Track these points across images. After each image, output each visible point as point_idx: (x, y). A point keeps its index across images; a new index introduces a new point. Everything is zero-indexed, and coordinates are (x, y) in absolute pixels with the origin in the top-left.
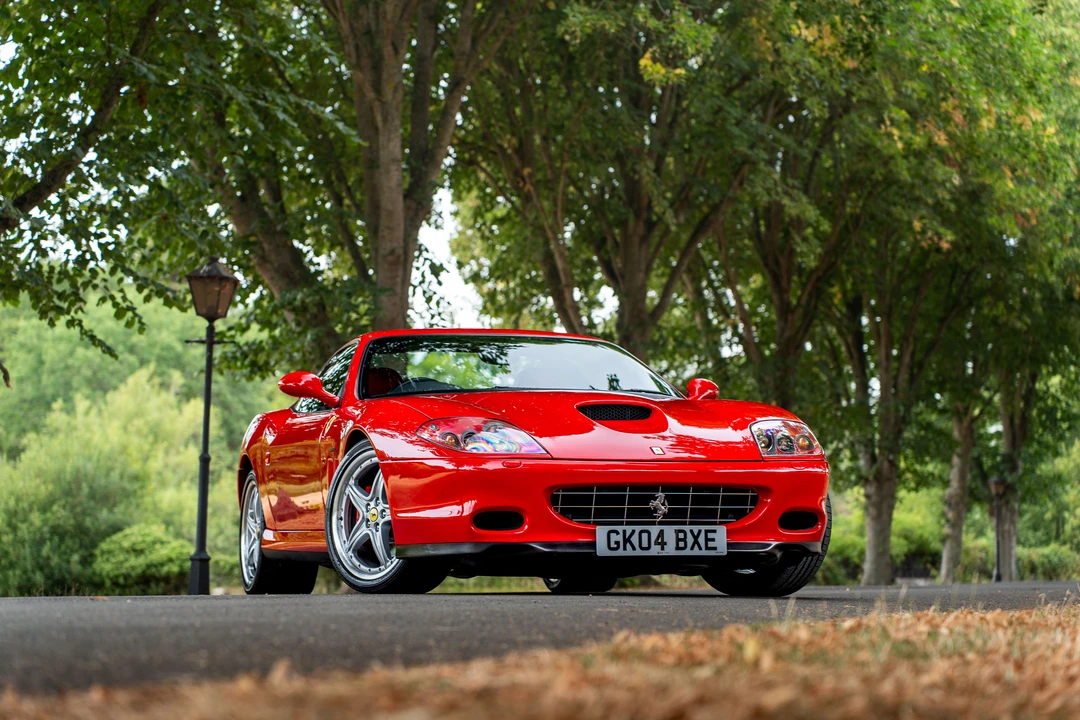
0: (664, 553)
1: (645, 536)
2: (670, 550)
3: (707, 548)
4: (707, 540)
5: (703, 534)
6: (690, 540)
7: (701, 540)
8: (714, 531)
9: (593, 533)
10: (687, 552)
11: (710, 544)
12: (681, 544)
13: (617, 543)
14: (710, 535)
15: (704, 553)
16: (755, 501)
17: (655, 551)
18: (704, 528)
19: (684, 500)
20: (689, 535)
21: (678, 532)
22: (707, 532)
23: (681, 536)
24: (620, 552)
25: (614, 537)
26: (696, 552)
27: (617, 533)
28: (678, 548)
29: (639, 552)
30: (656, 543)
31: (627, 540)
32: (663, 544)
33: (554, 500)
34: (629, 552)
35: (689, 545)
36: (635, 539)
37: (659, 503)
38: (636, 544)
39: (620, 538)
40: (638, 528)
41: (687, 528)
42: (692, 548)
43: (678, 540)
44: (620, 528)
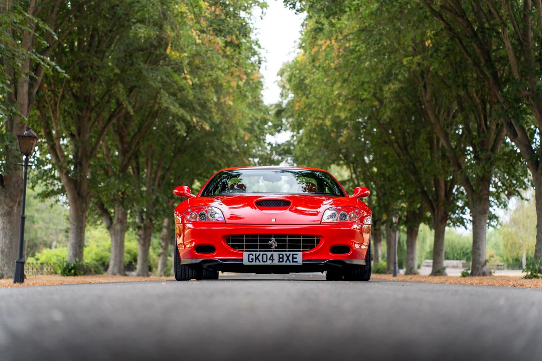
0: (273, 264)
1: (265, 256)
2: (276, 262)
3: (293, 262)
4: (293, 258)
5: (291, 255)
6: (285, 258)
7: (291, 258)
8: (297, 254)
9: (242, 255)
10: (284, 263)
11: (295, 260)
12: (281, 260)
13: (252, 259)
14: (295, 256)
15: (292, 263)
16: (318, 241)
17: (269, 263)
18: (291, 253)
19: (285, 241)
20: (285, 256)
21: (279, 255)
22: (293, 255)
23: (281, 256)
24: (254, 263)
25: (251, 257)
26: (288, 263)
27: (253, 255)
28: (279, 261)
29: (262, 263)
30: (270, 259)
31: (257, 258)
32: (273, 260)
33: (228, 241)
34: (258, 263)
35: (285, 260)
36: (260, 258)
37: (273, 242)
38: (261, 260)
39: (254, 257)
40: (262, 253)
41: (284, 253)
42: (286, 262)
43: (280, 258)
44: (254, 253)
